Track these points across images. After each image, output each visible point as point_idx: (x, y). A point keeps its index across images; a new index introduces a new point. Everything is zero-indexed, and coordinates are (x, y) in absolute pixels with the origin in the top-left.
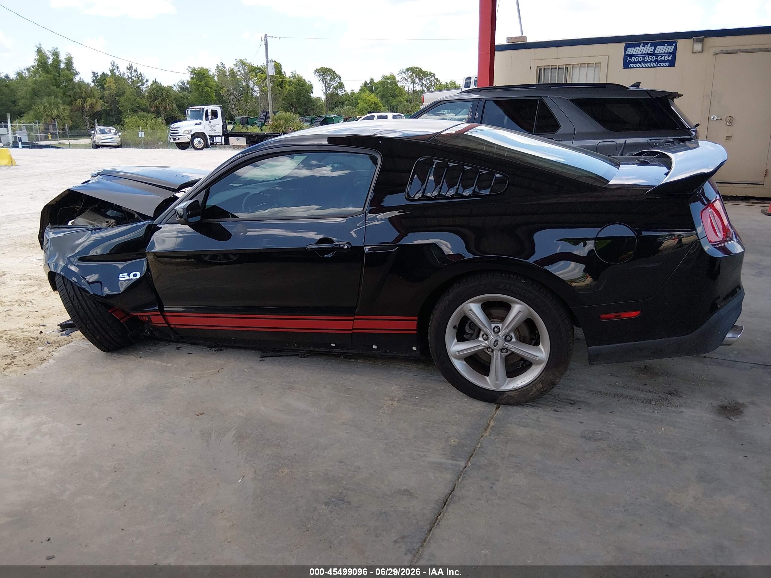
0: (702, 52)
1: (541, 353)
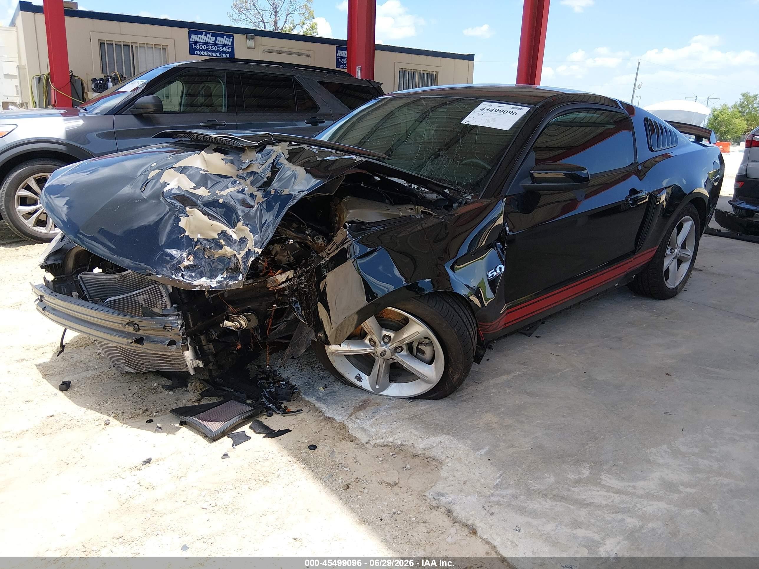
0: (254, 49)
1: (690, 252)
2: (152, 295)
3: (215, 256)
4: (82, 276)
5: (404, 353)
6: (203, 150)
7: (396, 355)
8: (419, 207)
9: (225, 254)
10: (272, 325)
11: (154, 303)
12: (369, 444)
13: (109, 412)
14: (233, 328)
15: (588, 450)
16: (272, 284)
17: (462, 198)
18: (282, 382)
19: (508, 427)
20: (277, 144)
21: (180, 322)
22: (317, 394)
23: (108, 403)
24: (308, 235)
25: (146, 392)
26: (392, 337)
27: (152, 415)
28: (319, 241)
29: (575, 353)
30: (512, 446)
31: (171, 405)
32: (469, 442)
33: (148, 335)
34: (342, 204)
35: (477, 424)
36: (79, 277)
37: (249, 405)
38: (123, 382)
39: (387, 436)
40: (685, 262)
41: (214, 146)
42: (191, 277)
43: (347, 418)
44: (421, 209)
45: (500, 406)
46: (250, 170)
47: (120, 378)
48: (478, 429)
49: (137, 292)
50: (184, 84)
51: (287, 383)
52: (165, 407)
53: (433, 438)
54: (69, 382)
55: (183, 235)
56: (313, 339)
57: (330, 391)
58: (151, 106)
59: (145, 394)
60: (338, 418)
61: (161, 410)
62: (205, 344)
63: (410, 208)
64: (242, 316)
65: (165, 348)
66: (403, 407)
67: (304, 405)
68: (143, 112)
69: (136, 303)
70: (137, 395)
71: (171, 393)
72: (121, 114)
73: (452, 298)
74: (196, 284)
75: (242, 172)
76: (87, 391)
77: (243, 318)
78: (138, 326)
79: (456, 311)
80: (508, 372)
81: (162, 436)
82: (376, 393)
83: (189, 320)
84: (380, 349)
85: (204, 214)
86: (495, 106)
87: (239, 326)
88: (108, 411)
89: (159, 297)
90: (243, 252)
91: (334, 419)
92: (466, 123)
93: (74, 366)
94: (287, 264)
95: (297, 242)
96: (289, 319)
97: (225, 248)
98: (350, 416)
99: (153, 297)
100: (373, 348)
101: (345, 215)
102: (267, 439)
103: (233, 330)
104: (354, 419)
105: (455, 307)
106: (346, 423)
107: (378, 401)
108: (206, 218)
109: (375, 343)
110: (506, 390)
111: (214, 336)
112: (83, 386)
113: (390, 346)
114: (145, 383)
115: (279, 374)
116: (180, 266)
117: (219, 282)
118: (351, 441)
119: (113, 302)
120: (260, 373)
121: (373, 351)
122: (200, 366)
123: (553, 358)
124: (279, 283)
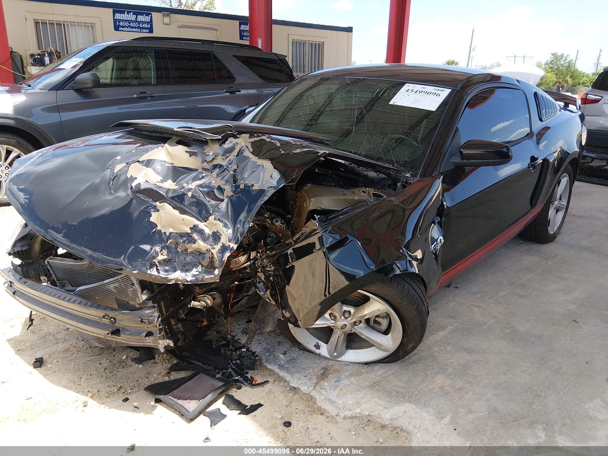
0: (170, 24)
1: (564, 203)
2: (123, 283)
3: (189, 250)
4: (49, 261)
5: (362, 325)
6: (166, 143)
7: (356, 327)
8: (370, 189)
9: (199, 248)
10: (233, 299)
11: (125, 290)
12: (338, 417)
13: (86, 391)
14: (199, 307)
15: (536, 410)
16: (235, 265)
17: (401, 175)
18: (243, 350)
19: (461, 389)
20: (238, 136)
21: (156, 314)
22: (279, 361)
23: (83, 380)
24: (268, 218)
25: (117, 366)
26: (352, 312)
27: (126, 392)
28: (278, 224)
29: (493, 303)
30: (470, 412)
31: (143, 380)
32: (431, 410)
33: (124, 326)
34: (303, 191)
35: (433, 389)
36: (46, 262)
37: (219, 379)
38: (93, 356)
39: (355, 407)
40: (561, 210)
41: (176, 139)
42: (166, 271)
43: (312, 388)
44: (371, 191)
45: (447, 367)
46: (215, 162)
47: (89, 351)
48: (435, 394)
49: (108, 281)
50: (114, 60)
51: (248, 350)
52: (137, 383)
53: (398, 408)
54: (42, 358)
55: (155, 229)
56: (279, 318)
57: (290, 358)
58: (90, 82)
59: (116, 368)
60: (304, 389)
61: (135, 387)
62: (174, 324)
63: (362, 191)
64: (207, 296)
65: (142, 340)
66: (361, 374)
67: (268, 374)
68: (82, 87)
69: (107, 290)
70: (109, 370)
71: (140, 366)
72: (63, 89)
73: (411, 278)
74: (172, 278)
75: (207, 165)
76: (60, 368)
77: (209, 297)
78: (115, 319)
79: (414, 289)
80: (442, 328)
81: (140, 416)
82: (333, 359)
83: (162, 308)
84: (341, 322)
85: (174, 208)
86: (418, 87)
87: (205, 305)
88: (84, 390)
89: (130, 285)
90: (218, 247)
91: (300, 389)
92: (394, 104)
93: (44, 338)
94: (247, 244)
95: (256, 224)
96: (249, 294)
97: (198, 243)
98: (315, 386)
99: (124, 285)
100: (333, 322)
101: (308, 204)
102: (242, 416)
103: (200, 309)
104: (320, 390)
105: (414, 285)
106: (312, 394)
107: (337, 367)
108: (176, 212)
109: (335, 317)
110: (446, 348)
111: (183, 316)
112: (55, 361)
113: (350, 320)
114: (114, 356)
115: (238, 339)
116: (154, 261)
117: (194, 276)
118: (322, 414)
119: (84, 291)
120: (220, 339)
121: (334, 325)
122: (171, 345)
123: (476, 309)
124: (242, 264)
